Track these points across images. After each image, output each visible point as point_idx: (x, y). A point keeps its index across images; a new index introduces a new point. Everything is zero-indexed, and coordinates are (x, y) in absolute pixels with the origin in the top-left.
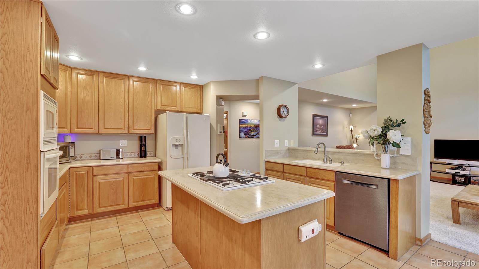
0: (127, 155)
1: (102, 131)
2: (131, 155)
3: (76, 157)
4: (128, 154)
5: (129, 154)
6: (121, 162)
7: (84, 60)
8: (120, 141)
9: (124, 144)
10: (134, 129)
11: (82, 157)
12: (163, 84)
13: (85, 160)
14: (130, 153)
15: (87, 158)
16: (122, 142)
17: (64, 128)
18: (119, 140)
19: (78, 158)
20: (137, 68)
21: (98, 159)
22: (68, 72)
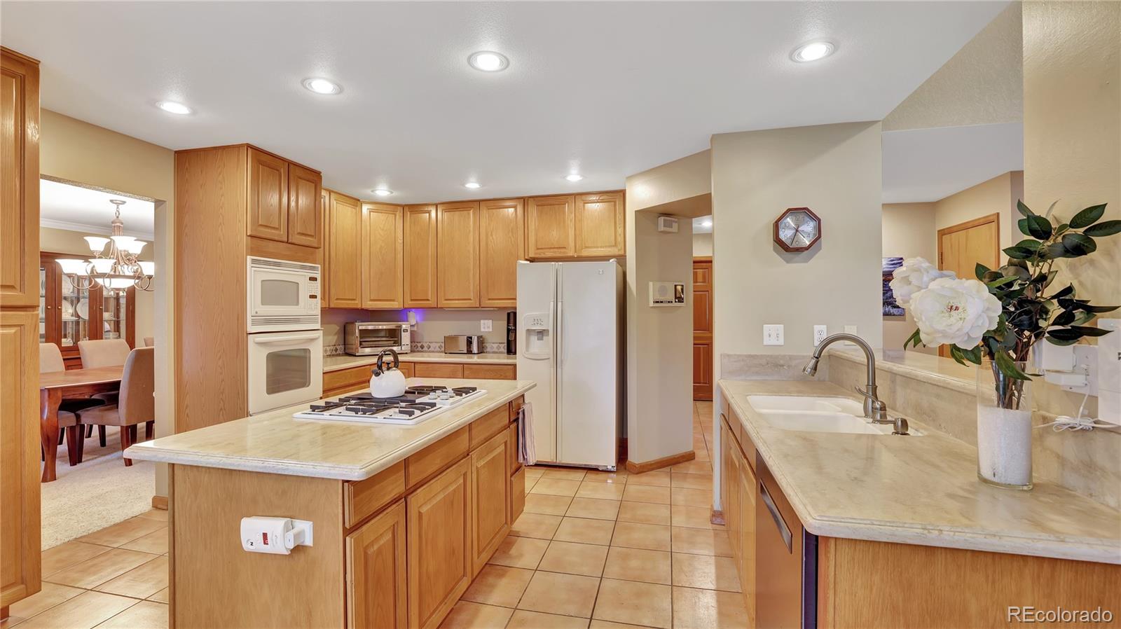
0: (492, 348)
1: (443, 303)
2: (498, 348)
3: (422, 347)
4: (493, 345)
5: (495, 346)
6: (475, 359)
7: (395, 194)
8: (482, 321)
9: (488, 327)
10: (489, 299)
11: (430, 347)
12: (539, 203)
13: (433, 352)
14: (497, 345)
15: (436, 350)
16: (484, 324)
17: (393, 300)
18: (480, 321)
19: (426, 349)
20: (463, 185)
21: (442, 352)
22: (398, 214)
